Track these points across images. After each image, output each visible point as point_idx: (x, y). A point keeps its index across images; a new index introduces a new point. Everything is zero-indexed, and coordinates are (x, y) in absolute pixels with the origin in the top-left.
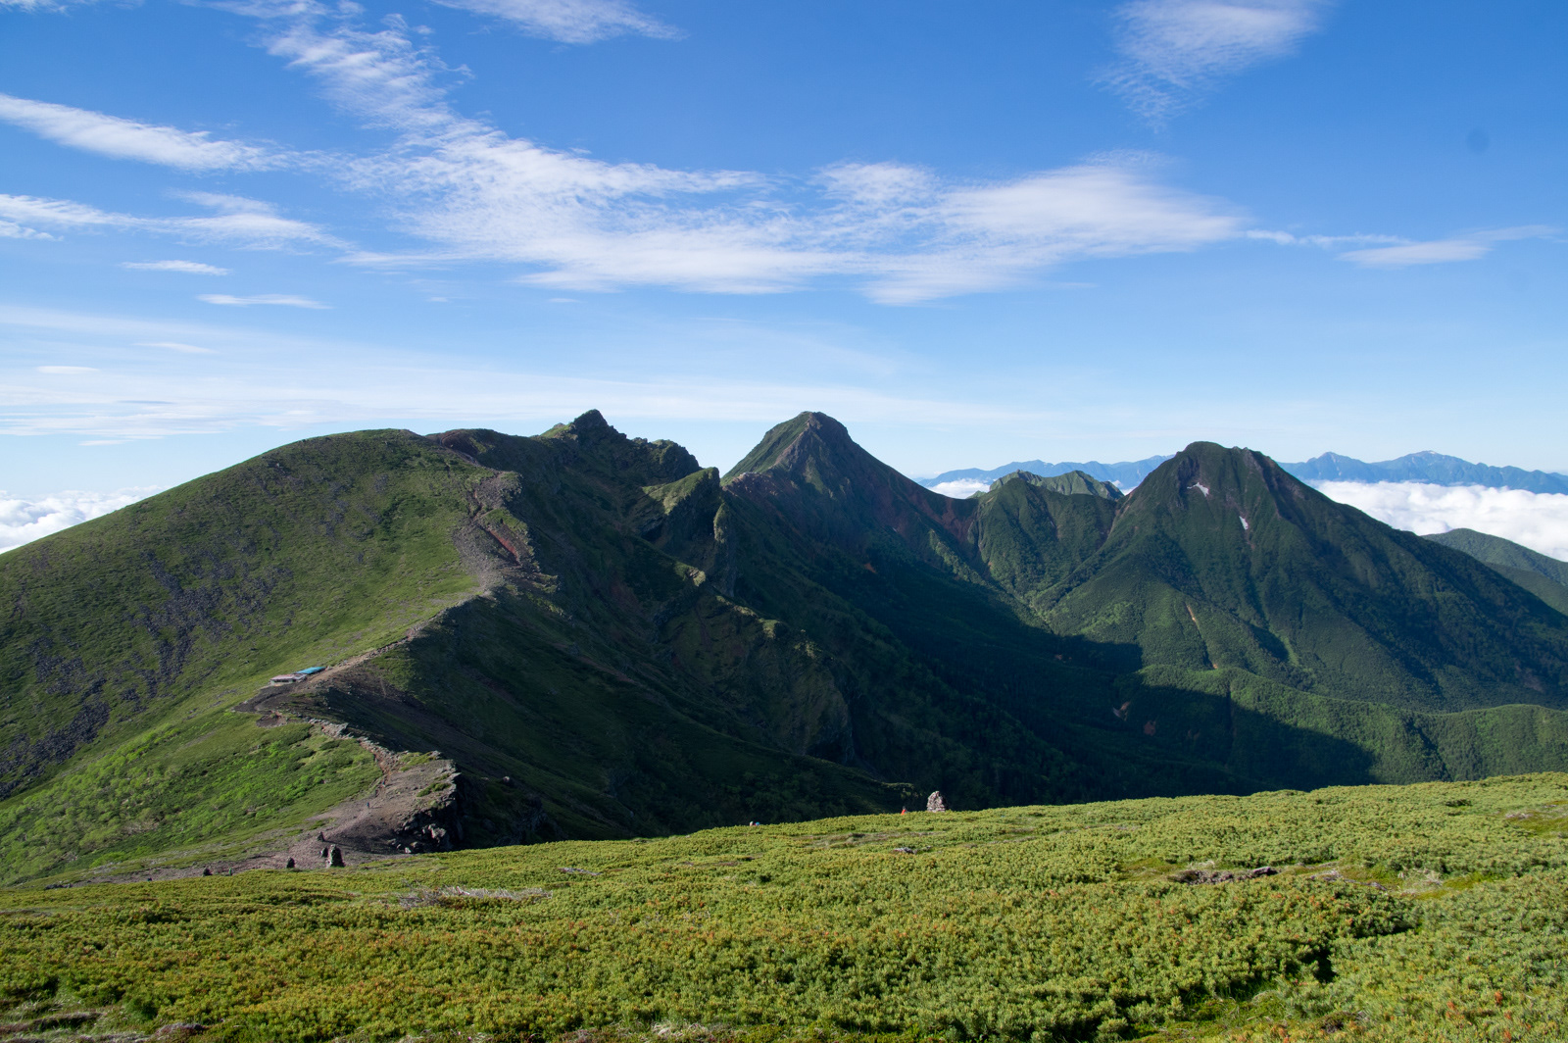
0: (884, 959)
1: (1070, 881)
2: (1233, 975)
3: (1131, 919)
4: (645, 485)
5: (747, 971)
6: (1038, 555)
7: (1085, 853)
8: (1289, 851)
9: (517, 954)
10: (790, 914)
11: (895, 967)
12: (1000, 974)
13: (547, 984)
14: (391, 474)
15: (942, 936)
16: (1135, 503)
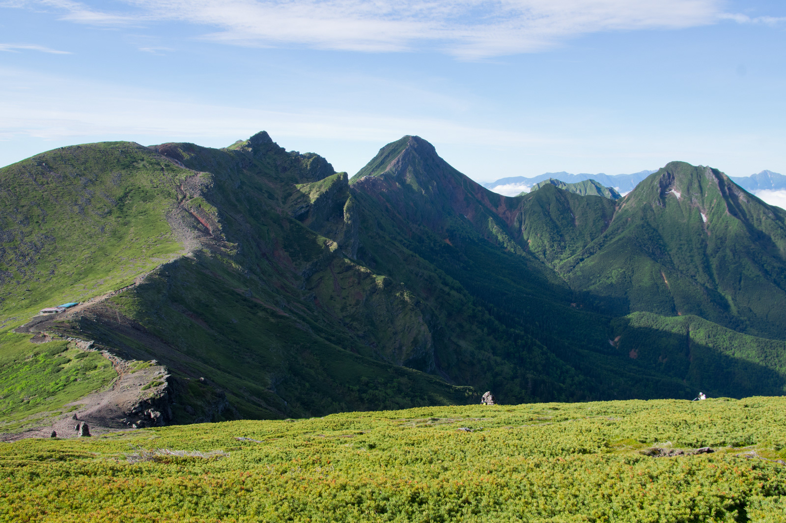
0: (447, 499)
1: (574, 452)
2: (679, 517)
3: (612, 478)
4: (298, 183)
5: (356, 505)
6: (561, 236)
7: (585, 434)
8: (723, 438)
9: (204, 493)
10: (386, 469)
11: (454, 504)
12: (523, 511)
13: (223, 512)
14: (123, 172)
15: (486, 485)
16: (629, 203)
